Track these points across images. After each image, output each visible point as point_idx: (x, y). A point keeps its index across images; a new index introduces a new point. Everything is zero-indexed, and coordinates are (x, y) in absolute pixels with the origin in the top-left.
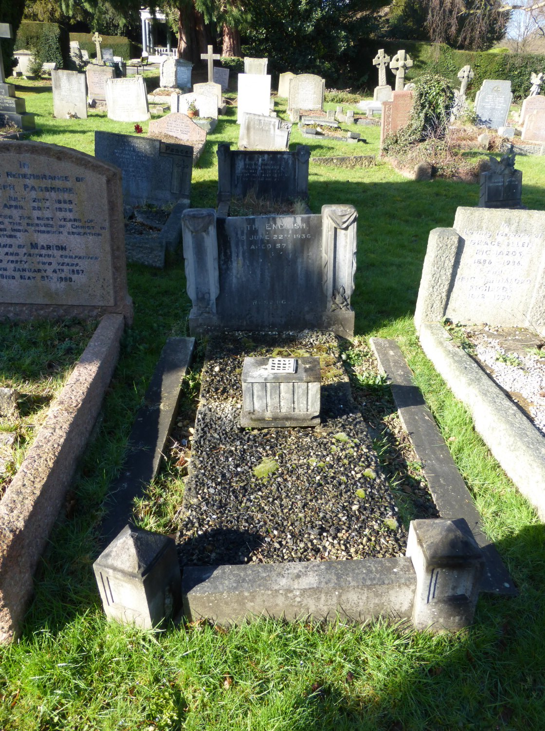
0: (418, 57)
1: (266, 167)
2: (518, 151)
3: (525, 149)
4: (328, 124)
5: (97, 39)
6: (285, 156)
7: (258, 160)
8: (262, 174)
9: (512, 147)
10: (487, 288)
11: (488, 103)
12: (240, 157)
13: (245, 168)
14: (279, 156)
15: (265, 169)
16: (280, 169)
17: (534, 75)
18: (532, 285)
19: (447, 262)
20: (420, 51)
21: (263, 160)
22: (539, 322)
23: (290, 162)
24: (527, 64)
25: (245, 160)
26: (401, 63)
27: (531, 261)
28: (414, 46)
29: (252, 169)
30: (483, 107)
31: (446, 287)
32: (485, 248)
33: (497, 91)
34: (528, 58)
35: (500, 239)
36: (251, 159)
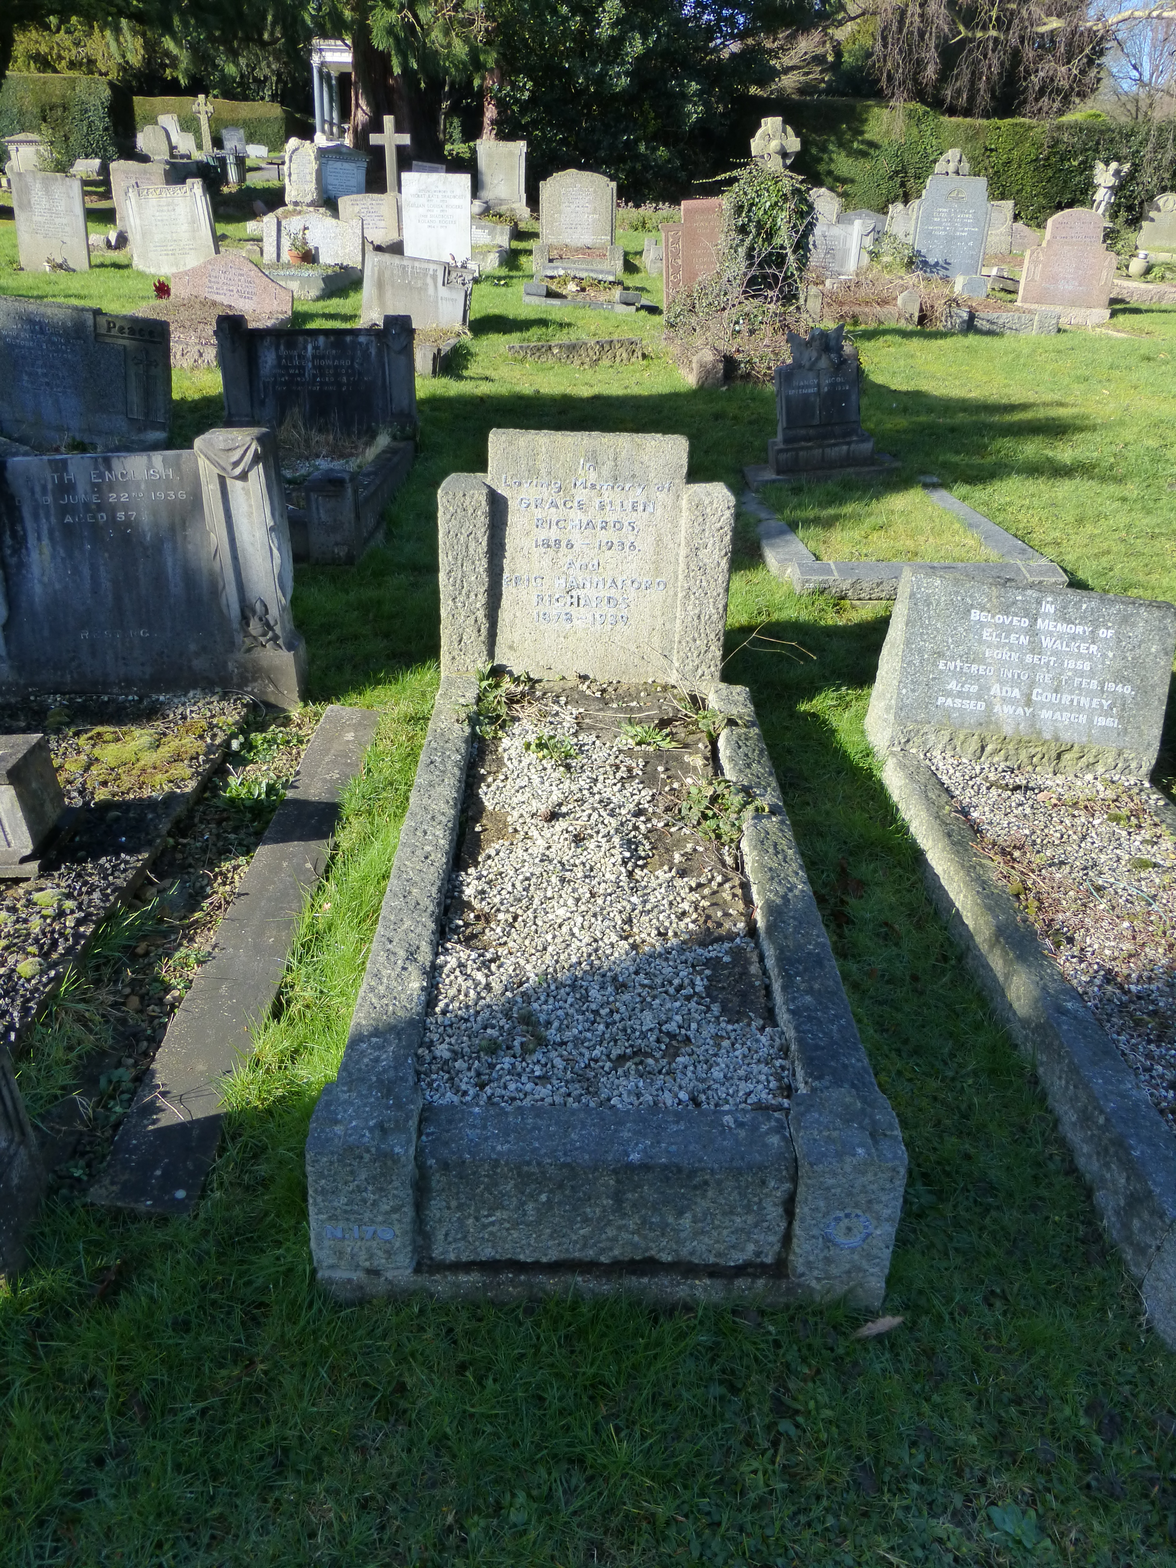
0: (862, 133)
1: (323, 363)
2: (986, 326)
3: (1001, 321)
4: (594, 276)
5: (203, 108)
6: (362, 339)
7: (305, 348)
8: (315, 376)
9: (972, 317)
10: (575, 600)
11: (940, 224)
12: (268, 341)
13: (279, 365)
14: (348, 339)
15: (320, 367)
16: (352, 367)
17: (1100, 166)
18: (671, 593)
19: (472, 545)
20: (866, 120)
21: (316, 348)
22: (700, 672)
23: (373, 351)
24: (1098, 143)
25: (277, 348)
26: (774, 145)
27: (659, 541)
28: (853, 109)
29: (295, 367)
30: (930, 234)
31: (482, 599)
32: (553, 514)
33: (958, 199)
34: (1102, 132)
35: (581, 494)
36: (291, 345)
